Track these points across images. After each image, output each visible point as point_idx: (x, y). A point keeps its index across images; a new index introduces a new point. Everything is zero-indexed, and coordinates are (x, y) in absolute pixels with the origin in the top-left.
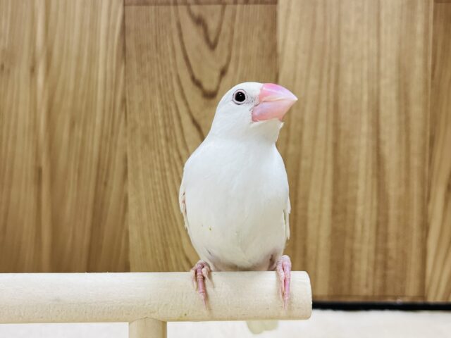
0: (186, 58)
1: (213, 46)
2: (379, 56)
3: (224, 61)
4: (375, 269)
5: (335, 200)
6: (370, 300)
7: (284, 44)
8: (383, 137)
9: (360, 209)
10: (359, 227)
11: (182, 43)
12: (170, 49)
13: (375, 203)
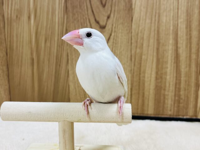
0: (93, 11)
1: (104, 6)
2: (178, 9)
3: (109, 12)
4: (174, 104)
5: (157, 73)
6: (172, 117)
7: (135, 4)
8: (179, 45)
9: (168, 77)
10: (167, 85)
11: (91, 5)
12: (85, 7)
13: (175, 75)
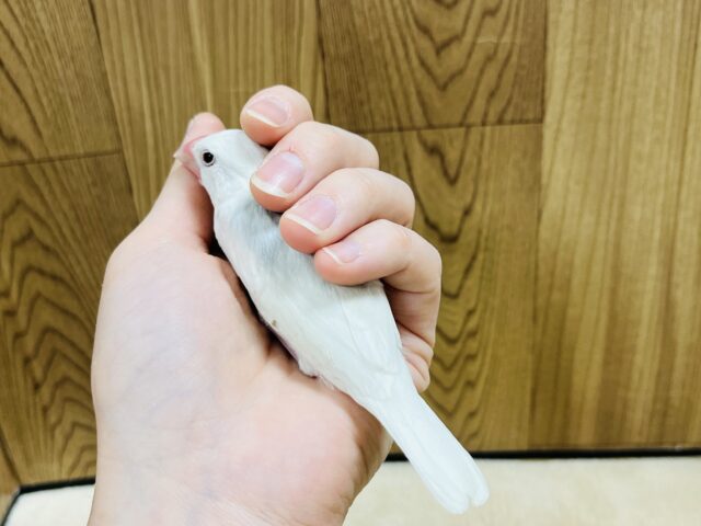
1: (453, 181)
2: (680, 183)
3: (468, 199)
4: (651, 420)
5: (608, 351)
7: (550, 172)
8: (676, 279)
9: (639, 359)
10: (636, 376)
13: (658, 351)
